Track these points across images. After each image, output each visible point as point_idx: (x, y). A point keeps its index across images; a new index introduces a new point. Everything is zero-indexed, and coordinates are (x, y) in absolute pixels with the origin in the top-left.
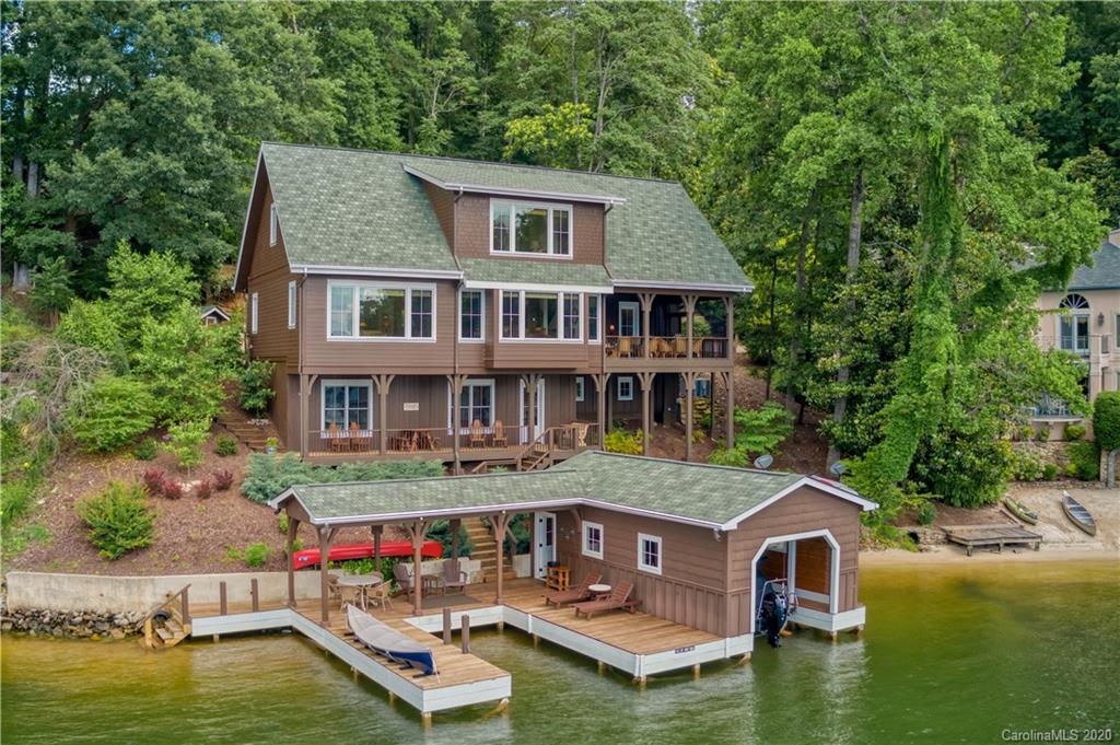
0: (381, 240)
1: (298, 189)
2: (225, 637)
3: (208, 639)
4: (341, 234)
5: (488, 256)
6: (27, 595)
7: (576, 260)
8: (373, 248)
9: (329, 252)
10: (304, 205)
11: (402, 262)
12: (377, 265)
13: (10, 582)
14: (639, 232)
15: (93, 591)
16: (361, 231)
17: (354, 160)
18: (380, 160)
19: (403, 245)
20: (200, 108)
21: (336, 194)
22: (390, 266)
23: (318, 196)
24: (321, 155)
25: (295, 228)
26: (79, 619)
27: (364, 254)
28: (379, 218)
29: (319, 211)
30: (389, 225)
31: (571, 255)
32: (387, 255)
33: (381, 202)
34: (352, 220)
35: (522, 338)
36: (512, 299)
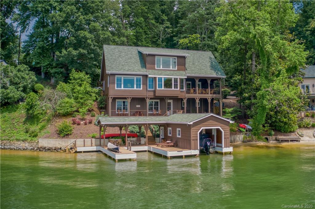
0: (129, 66)
1: (111, 55)
2: (84, 152)
3: (81, 152)
4: (120, 65)
5: (155, 69)
6: (43, 144)
7: (178, 70)
8: (127, 68)
9: (116, 69)
10: (111, 59)
11: (133, 71)
12: (127, 72)
13: (39, 141)
14: (197, 64)
15: (57, 143)
16: (124, 64)
17: (125, 48)
18: (132, 48)
19: (134, 67)
20: (91, 38)
21: (120, 56)
22: (130, 72)
23: (115, 57)
24: (117, 47)
25: (109, 64)
26: (54, 149)
27: (124, 69)
28: (130, 61)
29: (115, 60)
30: (132, 63)
31: (176, 69)
32: (130, 69)
33: (130, 57)
34: (123, 62)
35: (163, 88)
36: (160, 79)
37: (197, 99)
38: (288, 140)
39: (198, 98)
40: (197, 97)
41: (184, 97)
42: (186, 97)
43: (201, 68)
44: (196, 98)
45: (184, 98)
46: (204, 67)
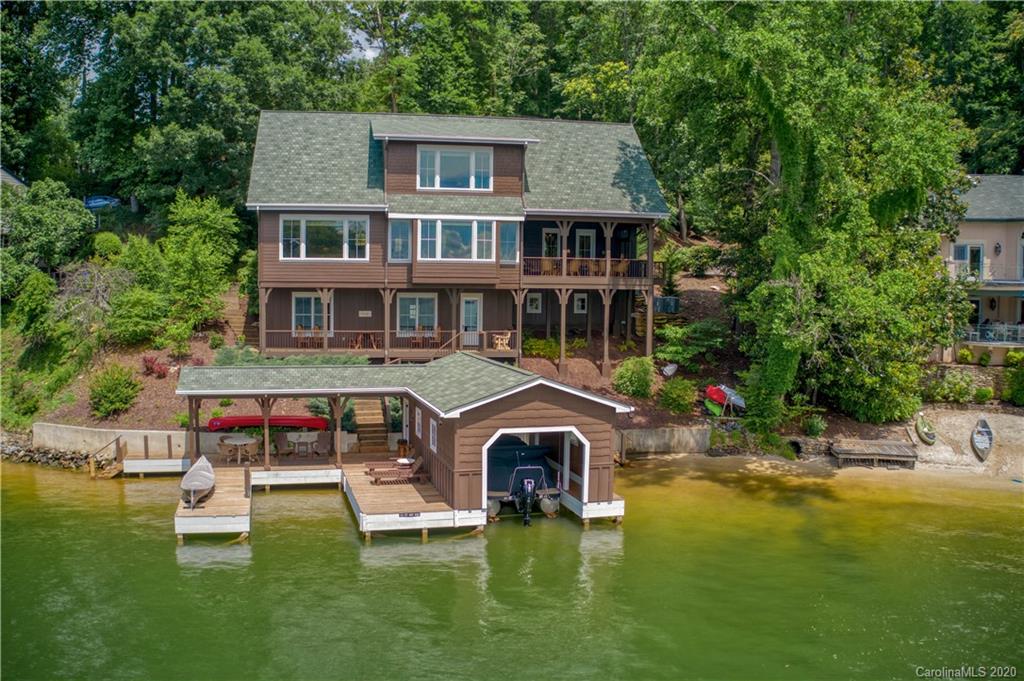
0: (328, 182)
1: (276, 145)
2: (148, 475)
3: (135, 475)
4: (296, 179)
5: (413, 190)
6: (45, 438)
7: (497, 192)
8: (317, 190)
9: (281, 193)
10: (275, 158)
11: (339, 199)
12: (316, 202)
13: (35, 430)
14: (570, 169)
15: (80, 438)
16: (313, 176)
17: (331, 120)
18: (353, 119)
19: (344, 185)
20: (236, 89)
21: (305, 148)
22: (326, 202)
23: (289, 151)
24: (306, 118)
25: (262, 176)
26: (69, 456)
27: (309, 194)
28: (333, 165)
29: (286, 162)
30: (340, 170)
31: (491, 189)
32: (328, 194)
33: (341, 152)
34: (310, 168)
35: (439, 258)
36: (430, 227)
37: (564, 291)
38: (872, 460)
39: (567, 290)
40: (564, 288)
41: (516, 286)
42: (522, 287)
43: (584, 184)
44: (560, 290)
45: (516, 291)
46: (597, 179)
